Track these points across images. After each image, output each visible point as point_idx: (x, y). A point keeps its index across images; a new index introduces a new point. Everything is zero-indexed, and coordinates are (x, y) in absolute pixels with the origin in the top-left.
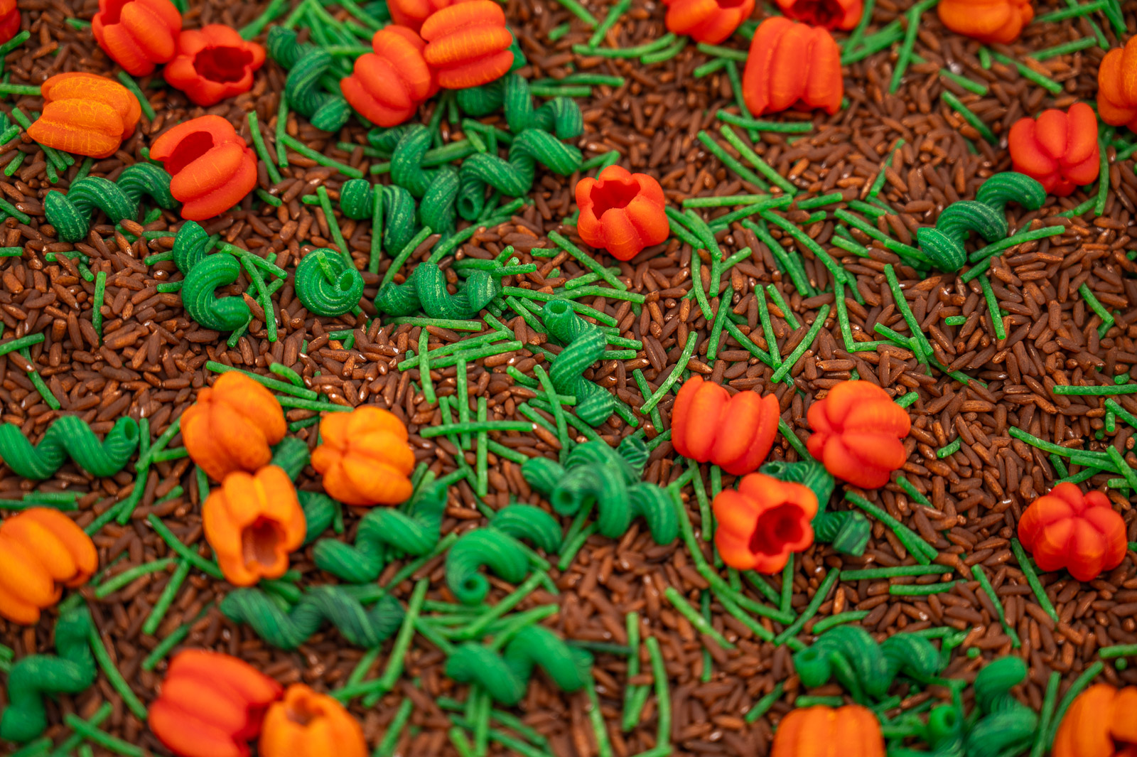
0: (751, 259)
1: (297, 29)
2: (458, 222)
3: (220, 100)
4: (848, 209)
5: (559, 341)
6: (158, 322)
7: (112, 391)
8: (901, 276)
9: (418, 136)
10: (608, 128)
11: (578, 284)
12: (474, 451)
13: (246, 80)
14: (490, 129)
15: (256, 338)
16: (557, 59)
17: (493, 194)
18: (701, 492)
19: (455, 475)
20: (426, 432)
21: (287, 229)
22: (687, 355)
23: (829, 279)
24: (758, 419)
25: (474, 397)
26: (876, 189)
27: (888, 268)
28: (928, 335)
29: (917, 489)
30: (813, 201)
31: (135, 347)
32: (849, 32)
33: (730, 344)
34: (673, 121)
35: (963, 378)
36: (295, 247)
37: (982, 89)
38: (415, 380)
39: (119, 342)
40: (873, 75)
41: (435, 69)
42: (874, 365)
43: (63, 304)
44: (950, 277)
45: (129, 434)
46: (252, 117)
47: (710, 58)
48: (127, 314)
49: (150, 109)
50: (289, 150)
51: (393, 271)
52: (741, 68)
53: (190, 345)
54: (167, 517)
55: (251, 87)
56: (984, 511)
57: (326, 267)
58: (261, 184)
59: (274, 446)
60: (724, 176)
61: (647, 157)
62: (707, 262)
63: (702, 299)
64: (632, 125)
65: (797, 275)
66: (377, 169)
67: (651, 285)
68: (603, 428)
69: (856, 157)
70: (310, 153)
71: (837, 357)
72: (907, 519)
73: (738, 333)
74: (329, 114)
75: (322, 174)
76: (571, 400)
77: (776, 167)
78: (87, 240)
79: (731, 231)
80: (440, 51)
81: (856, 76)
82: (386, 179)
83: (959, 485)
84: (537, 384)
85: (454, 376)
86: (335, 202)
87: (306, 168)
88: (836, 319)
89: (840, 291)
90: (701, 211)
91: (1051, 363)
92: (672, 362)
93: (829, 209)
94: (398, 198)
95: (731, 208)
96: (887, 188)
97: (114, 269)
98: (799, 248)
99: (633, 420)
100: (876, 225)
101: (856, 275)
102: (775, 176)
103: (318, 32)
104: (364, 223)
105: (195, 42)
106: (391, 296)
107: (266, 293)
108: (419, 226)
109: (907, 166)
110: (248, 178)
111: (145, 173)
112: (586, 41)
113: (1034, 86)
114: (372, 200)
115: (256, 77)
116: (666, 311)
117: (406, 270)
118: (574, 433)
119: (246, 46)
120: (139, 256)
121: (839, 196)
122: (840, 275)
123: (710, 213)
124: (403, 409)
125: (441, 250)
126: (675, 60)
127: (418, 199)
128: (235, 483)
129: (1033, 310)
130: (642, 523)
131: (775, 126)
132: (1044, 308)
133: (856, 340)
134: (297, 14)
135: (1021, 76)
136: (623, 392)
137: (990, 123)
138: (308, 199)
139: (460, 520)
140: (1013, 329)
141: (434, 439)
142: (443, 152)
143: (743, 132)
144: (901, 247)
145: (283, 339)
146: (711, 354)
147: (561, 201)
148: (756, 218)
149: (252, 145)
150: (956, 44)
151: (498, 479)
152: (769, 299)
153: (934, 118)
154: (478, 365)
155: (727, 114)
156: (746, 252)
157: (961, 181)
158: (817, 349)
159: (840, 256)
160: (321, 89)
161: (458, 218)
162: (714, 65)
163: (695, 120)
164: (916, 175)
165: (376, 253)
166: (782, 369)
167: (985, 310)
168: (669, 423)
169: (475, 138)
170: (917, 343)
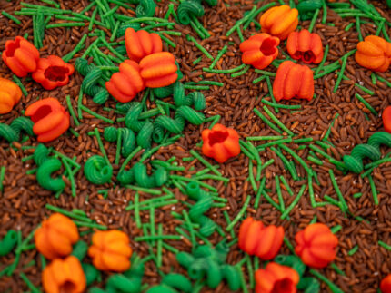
0: (274, 164)
1: (88, 58)
2: (153, 143)
3: (55, 88)
4: (315, 144)
5: (193, 199)
6: (26, 187)
8: (336, 175)
9: (137, 107)
10: (216, 103)
11: (202, 173)
12: (156, 247)
13: (66, 80)
14: (167, 104)
15: (67, 194)
16: (196, 73)
17: (168, 133)
18: (250, 267)
19: (148, 258)
20: (137, 239)
21: (82, 146)
22: (246, 205)
23: (306, 174)
24: (275, 238)
25: (157, 224)
26: (327, 136)
27: (331, 171)
28: (346, 200)
29: (339, 268)
30: (301, 140)
31: (17, 198)
32: (318, 65)
33: (264, 201)
35: (360, 219)
36: (84, 153)
37: (372, 93)
38: (132, 215)
39: (10, 196)
40: (327, 84)
41: (145, 80)
42: (324, 213)
44: (356, 176)
45: (13, 237)
46: (68, 98)
47: (260, 75)
48: (13, 184)
49: (25, 91)
50: (83, 111)
51: (125, 164)
52: (272, 79)
53: (39, 197)
54: (28, 274)
55: (68, 83)
56: (366, 277)
57: (97, 164)
58: (72, 125)
59: (73, 245)
60: (263, 126)
61: (232, 116)
62: (255, 165)
63: (253, 182)
64: (226, 102)
65: (293, 171)
66: (119, 119)
67: (232, 174)
68: (210, 238)
69: (319, 120)
70: (92, 113)
71: (308, 209)
72: (335, 281)
73: (267, 196)
74: (100, 97)
75: (96, 122)
76: (197, 226)
77: (285, 124)
79: (266, 151)
80: (148, 73)
81: (319, 84)
82: (123, 124)
83: (356, 266)
84: (183, 218)
85: (149, 214)
86: (102, 134)
87: (90, 119)
88: (308, 191)
89: (310, 179)
90: (254, 142)
92: (240, 208)
93: (307, 144)
94: (128, 133)
95: (266, 141)
96: (331, 135)
97: (9, 164)
98: (294, 160)
99: (222, 233)
100: (326, 152)
101: (317, 172)
102: (285, 128)
103: (96, 59)
104: (114, 143)
105: (45, 64)
106: (124, 176)
107: (72, 174)
108: (136, 145)
109: (340, 126)
110: (66, 125)
111: (23, 121)
112: (208, 66)
114: (117, 134)
115: (70, 78)
116: (238, 186)
117: (130, 164)
118: (198, 239)
119: (66, 66)
120: (19, 157)
121: (311, 139)
122: (310, 173)
123: (257, 143)
124: (127, 228)
125: (145, 156)
126: (244, 75)
127: (136, 133)
128: (57, 264)
130: (225, 281)
131: (285, 106)
133: (317, 201)
134: (87, 51)
135: (389, 87)
136: (219, 221)
137: (375, 107)
138: (91, 133)
139: (149, 277)
140: (381, 200)
141: (140, 243)
142: (147, 113)
143: (272, 108)
144: (336, 162)
145: (78, 195)
146: (256, 205)
147: (195, 136)
148: (276, 146)
149: (68, 109)
150: (361, 71)
151: (166, 260)
152: (281, 182)
153: (352, 105)
154: (159, 210)
155: (265, 100)
156: (272, 161)
157: (362, 133)
158: (300, 204)
159: (311, 164)
160: (98, 84)
161: (153, 142)
162: (261, 78)
163: (252, 102)
164: (343, 130)
165: (118, 156)
166: (285, 213)
167: (370, 190)
168: (237, 235)
169: (161, 107)
170: (342, 204)
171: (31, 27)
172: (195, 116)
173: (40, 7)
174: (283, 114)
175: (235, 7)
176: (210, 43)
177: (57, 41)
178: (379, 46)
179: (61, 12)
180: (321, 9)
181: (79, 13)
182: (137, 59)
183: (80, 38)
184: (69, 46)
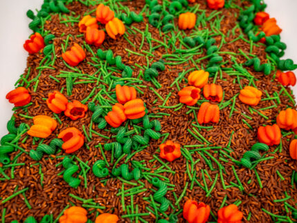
0: (200, 162)
1: (96, 101)
3: (77, 120)
4: (223, 150)
5: (157, 187)
6: (57, 184)
7: (44, 205)
8: (236, 168)
9: (122, 131)
10: (167, 126)
11: (160, 169)
12: (134, 220)
13: (83, 115)
14: (140, 127)
15: (82, 186)
16: (154, 109)
17: (140, 144)
20: (123, 216)
21: (91, 155)
22: (186, 188)
23: (218, 167)
25: (134, 205)
26: (229, 145)
27: (233, 166)
28: (242, 184)
30: (214, 147)
31: (51, 192)
32: (220, 103)
33: (196, 185)
34: (181, 124)
35: (251, 195)
36: (93, 158)
37: (251, 118)
38: (120, 199)
39: (47, 191)
40: (225, 113)
41: (127, 115)
42: (230, 193)
43: (33, 180)
45: (47, 219)
46: (83, 126)
47: (190, 109)
48: (49, 183)
49: (60, 121)
50: (92, 133)
51: (116, 163)
52: (197, 111)
55: (85, 116)
57: (100, 167)
58: (86, 142)
60: (193, 138)
61: (175, 132)
62: (190, 163)
63: (189, 175)
64: (171, 124)
65: (211, 166)
66: (113, 136)
67: (177, 168)
69: (223, 135)
70: (98, 134)
71: (222, 191)
73: (197, 182)
74: (102, 125)
75: (100, 139)
76: (159, 205)
77: (205, 137)
78: (41, 160)
79: (195, 153)
80: (128, 112)
81: (222, 114)
82: (114, 140)
84: (150, 200)
85: (130, 199)
86: (103, 146)
87: (96, 137)
88: (220, 178)
89: (221, 171)
90: (187, 148)
91: (272, 192)
92: (183, 189)
93: (218, 150)
94: (118, 146)
95: (195, 148)
96: (232, 144)
97: (47, 170)
98: (211, 159)
99: (173, 207)
100: (229, 154)
101: (224, 166)
102: (205, 140)
103: (101, 102)
104: (110, 151)
105: (71, 107)
106: (115, 172)
107: (85, 172)
108: (122, 153)
109: (235, 138)
110: (82, 143)
111: (56, 141)
112: (162, 104)
113: (262, 117)
114: (111, 146)
115: (85, 113)
116: (180, 176)
117: (120, 163)
118: (159, 213)
119: (83, 107)
120: (54, 163)
121: (220, 147)
122: (221, 167)
123: (190, 149)
124: (117, 209)
125: (128, 159)
126: (181, 109)
127: (122, 145)
129: (267, 179)
131: (205, 127)
132: (270, 178)
133: (226, 185)
134: (96, 97)
135: (259, 115)
136: (171, 199)
137: (252, 126)
138: (97, 146)
140: (263, 184)
141: (125, 219)
142: (129, 133)
143: (197, 128)
144: (236, 161)
145: (88, 187)
146: (191, 188)
147: (155, 145)
148: (201, 151)
149: (83, 133)
150: (243, 105)
152: (204, 172)
153: (240, 125)
154: (136, 195)
155: (193, 124)
156: (199, 160)
157: (247, 142)
158: (216, 187)
159: (221, 161)
160: (101, 116)
161: (132, 149)
162: (191, 111)
163: (186, 124)
164: (238, 141)
165: (112, 158)
166: (209, 193)
167: (256, 178)
168: (182, 207)
169: (136, 129)
170: (241, 187)
171: (65, 84)
172: (155, 135)
173: (70, 73)
174: (203, 131)
175: (174, 71)
176: (162, 91)
177: (79, 91)
178: (254, 92)
179: (81, 75)
180: (219, 71)
181: (92, 76)
182: (123, 103)
183: (92, 89)
184: (86, 93)
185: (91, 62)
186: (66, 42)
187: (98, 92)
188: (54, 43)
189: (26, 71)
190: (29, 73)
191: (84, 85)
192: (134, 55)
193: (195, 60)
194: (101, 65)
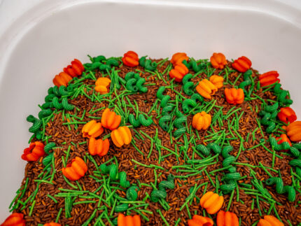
185: (93, 175)
186: (67, 153)
187: (99, 214)
188: (55, 154)
189: (23, 184)
190: (26, 186)
191: (84, 205)
192: (141, 166)
193: (209, 171)
194: (104, 180)
